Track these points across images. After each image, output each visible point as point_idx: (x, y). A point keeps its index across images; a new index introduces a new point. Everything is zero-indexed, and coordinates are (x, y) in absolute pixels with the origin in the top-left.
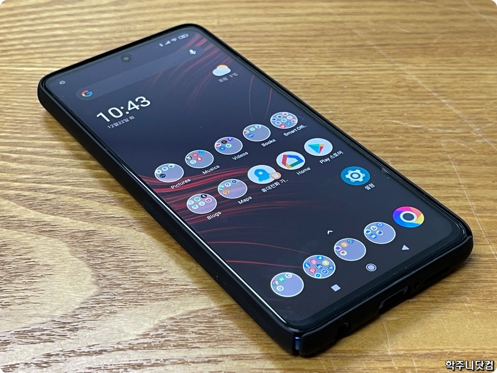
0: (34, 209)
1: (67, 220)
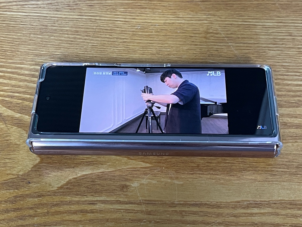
0: (11, 110)
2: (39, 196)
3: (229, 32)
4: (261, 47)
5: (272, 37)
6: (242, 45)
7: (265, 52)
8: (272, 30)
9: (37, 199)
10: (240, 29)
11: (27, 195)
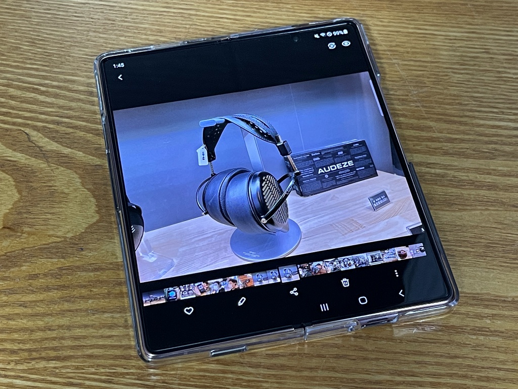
0: (56, 142)
1: (80, 154)
2: (95, 269)
3: (394, 44)
4: (441, 67)
5: (458, 54)
6: (412, 63)
7: (447, 75)
8: (459, 43)
9: (92, 273)
10: (410, 40)
11: (78, 267)
